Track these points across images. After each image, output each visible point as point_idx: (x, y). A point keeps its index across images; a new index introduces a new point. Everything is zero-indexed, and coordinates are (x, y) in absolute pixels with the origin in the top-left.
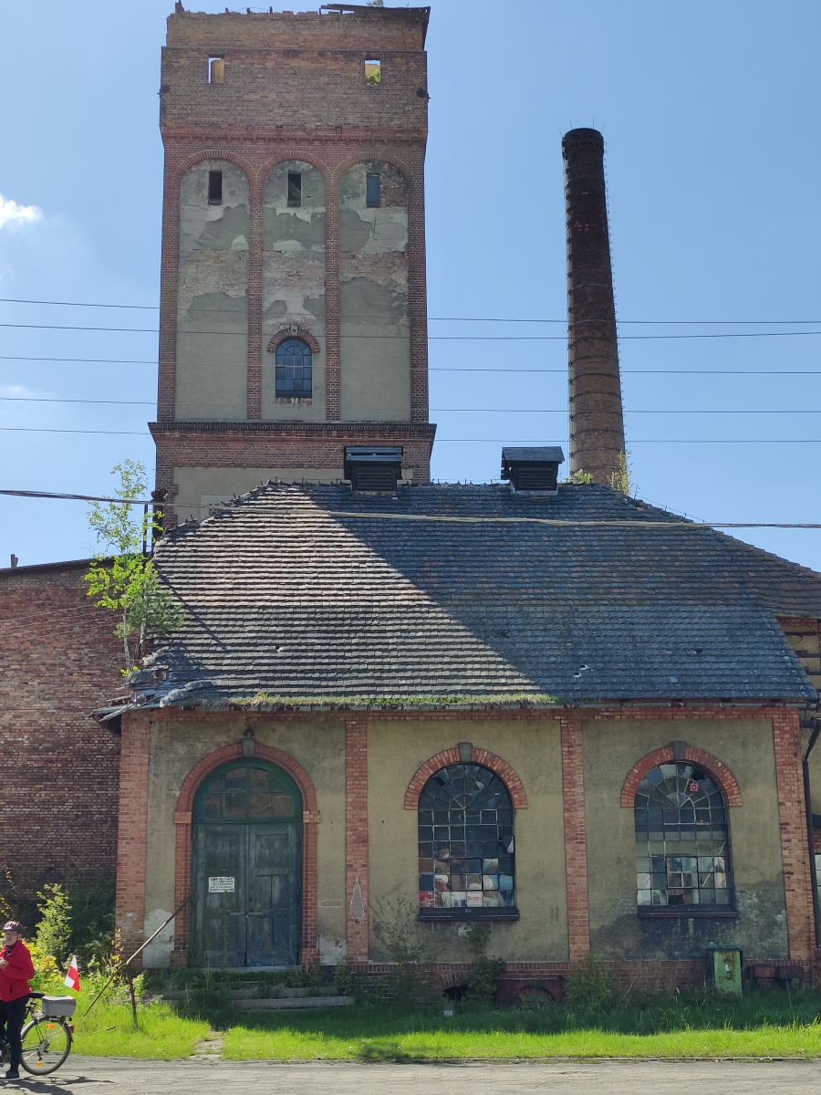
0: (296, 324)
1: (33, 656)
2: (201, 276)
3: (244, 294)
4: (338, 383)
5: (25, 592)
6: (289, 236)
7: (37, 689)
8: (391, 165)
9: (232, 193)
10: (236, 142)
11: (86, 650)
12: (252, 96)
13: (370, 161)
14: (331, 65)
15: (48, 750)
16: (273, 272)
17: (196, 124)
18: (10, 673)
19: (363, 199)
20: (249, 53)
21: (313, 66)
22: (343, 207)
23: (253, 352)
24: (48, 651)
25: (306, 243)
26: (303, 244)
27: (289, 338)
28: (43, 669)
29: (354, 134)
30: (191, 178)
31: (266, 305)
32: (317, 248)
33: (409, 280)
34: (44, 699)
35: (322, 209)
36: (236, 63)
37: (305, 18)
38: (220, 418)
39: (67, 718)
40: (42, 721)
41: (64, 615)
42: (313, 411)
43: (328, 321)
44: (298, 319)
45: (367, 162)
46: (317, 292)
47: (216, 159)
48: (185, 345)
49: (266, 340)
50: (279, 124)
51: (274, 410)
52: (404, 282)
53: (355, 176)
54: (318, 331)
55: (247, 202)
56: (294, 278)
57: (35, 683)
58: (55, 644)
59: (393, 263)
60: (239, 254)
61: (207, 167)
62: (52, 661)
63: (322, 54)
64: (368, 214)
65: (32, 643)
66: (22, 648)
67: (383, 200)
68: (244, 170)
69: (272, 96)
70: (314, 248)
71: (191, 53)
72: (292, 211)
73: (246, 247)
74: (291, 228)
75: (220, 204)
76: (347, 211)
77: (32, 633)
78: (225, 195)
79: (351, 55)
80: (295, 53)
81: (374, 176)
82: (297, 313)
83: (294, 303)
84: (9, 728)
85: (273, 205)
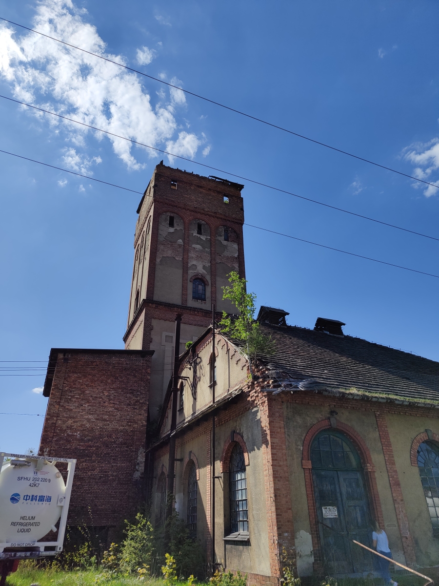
0: (200, 273)
1: (87, 392)
2: (165, 250)
3: (181, 259)
4: (216, 297)
5: (86, 361)
6: (198, 244)
7: (87, 409)
8: (232, 229)
9: (178, 225)
10: (180, 209)
11: (113, 392)
12: (186, 196)
14: (213, 194)
15: (89, 440)
16: (192, 254)
17: (166, 199)
18: (74, 399)
19: (223, 237)
20: (186, 183)
21: (207, 192)
22: (216, 238)
23: (184, 280)
24: (94, 390)
25: (204, 247)
26: (203, 247)
27: (198, 278)
28: (91, 399)
29: (220, 216)
30: (163, 216)
31: (190, 265)
32: (208, 250)
33: (239, 267)
34: (90, 414)
35: (209, 238)
36: (181, 184)
37: (204, 178)
38: (171, 302)
39: (100, 424)
40: (88, 425)
41: (104, 374)
42: (207, 306)
43: (211, 275)
44: (201, 272)
45: (224, 226)
46: (208, 265)
47: (172, 212)
48: (158, 274)
49: (189, 277)
50: (196, 206)
51: (191, 303)
52: (237, 268)
53: (220, 230)
54: (208, 278)
55: (183, 229)
56: (198, 258)
57: (86, 405)
58: (98, 387)
59: (233, 260)
60: (180, 246)
61: (169, 214)
62: (96, 396)
63: (210, 189)
64: (225, 243)
65: (87, 385)
66: (82, 387)
67: (229, 239)
68: (182, 218)
69: (193, 197)
70: (206, 249)
71: (165, 177)
72: (199, 236)
73: (182, 244)
74: (198, 241)
75: (173, 227)
76: (218, 240)
77: (87, 381)
78: (175, 225)
79: (219, 192)
80: (201, 187)
81: (226, 231)
82: (200, 270)
83: (199, 266)
84: (70, 428)
85: (192, 232)
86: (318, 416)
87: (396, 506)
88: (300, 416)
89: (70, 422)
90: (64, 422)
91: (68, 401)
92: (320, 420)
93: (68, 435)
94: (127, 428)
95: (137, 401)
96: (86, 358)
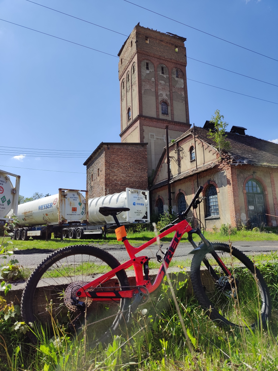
0: (165, 99)
1: (120, 164)
2: (146, 85)
3: (154, 91)
4: (173, 113)
5: (117, 149)
6: (162, 80)
7: (121, 171)
8: (180, 69)
9: (151, 68)
10: (151, 57)
11: (131, 163)
12: (154, 48)
13: (177, 68)
14: (169, 46)
15: (124, 185)
16: (160, 87)
17: (144, 51)
18: (115, 167)
19: (176, 75)
20: (153, 38)
21: (166, 45)
22: (172, 76)
23: (157, 103)
24: (123, 163)
25: (166, 82)
27: (164, 102)
28: (122, 167)
29: (174, 61)
30: (143, 63)
31: (159, 94)
32: (168, 84)
33: (185, 94)
34: (123, 174)
35: (168, 76)
36: (151, 40)
37: (163, 34)
38: (151, 116)
39: (128, 178)
40: (123, 179)
41: (126, 155)
42: (169, 118)
46: (168, 93)
47: (148, 60)
48: (144, 100)
49: (159, 101)
50: (160, 55)
51: (162, 117)
52: (184, 94)
53: (174, 70)
54: (169, 101)
55: (154, 71)
56: (163, 89)
57: (121, 170)
58: (125, 161)
59: (181, 90)
61: (146, 61)
63: (167, 42)
64: (177, 79)
65: (119, 160)
67: (179, 77)
68: (153, 64)
69: (158, 49)
71: (142, 35)
72: (163, 75)
73: (154, 81)
74: (162, 78)
75: (149, 70)
76: (173, 77)
77: (119, 158)
78: (150, 68)
79: (172, 44)
80: (162, 41)
81: (177, 71)
82: (165, 97)
83: (164, 95)
84: (116, 180)
85: (159, 73)
86: (249, 174)
87: (275, 206)
88: (242, 174)
89: (115, 177)
90: (113, 177)
91: (113, 168)
93: (115, 183)
94: (139, 180)
95: (143, 168)
96: (117, 147)
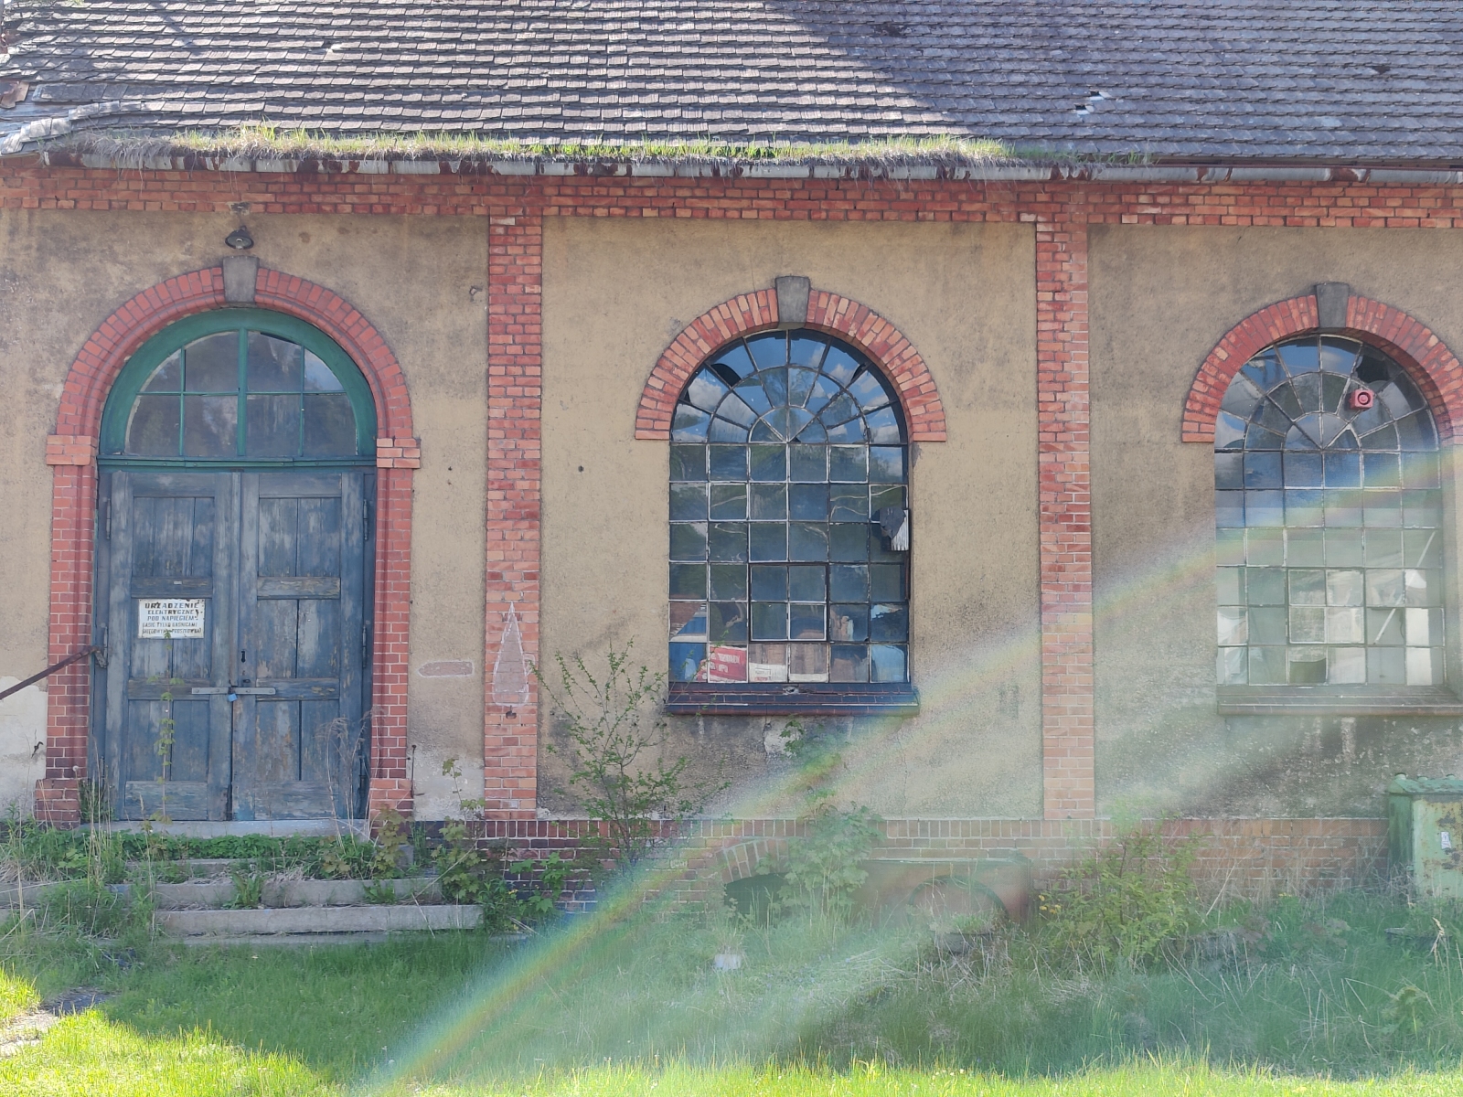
86: (173, 256)
87: (494, 597)
88: (74, 261)
92: (175, 271)
